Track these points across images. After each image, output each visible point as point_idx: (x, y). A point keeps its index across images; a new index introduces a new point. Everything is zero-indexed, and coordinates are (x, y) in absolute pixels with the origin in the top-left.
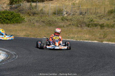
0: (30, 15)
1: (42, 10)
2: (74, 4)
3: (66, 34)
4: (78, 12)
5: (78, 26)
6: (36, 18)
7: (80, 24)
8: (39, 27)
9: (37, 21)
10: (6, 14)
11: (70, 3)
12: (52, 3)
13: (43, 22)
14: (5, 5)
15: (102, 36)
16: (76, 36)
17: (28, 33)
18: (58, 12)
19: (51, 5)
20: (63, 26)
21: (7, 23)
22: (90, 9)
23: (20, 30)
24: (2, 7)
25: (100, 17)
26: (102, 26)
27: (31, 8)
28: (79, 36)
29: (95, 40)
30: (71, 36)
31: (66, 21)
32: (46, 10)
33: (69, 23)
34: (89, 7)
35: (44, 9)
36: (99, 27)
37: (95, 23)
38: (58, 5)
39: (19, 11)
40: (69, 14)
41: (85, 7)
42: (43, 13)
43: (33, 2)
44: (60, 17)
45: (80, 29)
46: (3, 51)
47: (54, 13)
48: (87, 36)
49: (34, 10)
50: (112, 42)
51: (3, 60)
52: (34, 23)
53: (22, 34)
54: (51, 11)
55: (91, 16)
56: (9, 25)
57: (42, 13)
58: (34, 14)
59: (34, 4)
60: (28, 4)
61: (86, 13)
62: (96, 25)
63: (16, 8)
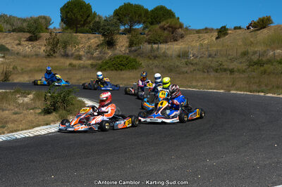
0: (151, 59)
1: (164, 53)
2: (201, 45)
3: (189, 82)
4: (207, 53)
5: (204, 72)
6: (156, 62)
7: (207, 69)
9: (157, 66)
10: (121, 59)
11: (198, 44)
12: (177, 44)
13: (163, 67)
14: (124, 48)
15: (231, 84)
16: (199, 84)
18: (183, 55)
19: (176, 46)
20: (186, 72)
21: (121, 70)
22: (221, 50)
24: (120, 51)
25: (232, 60)
26: (232, 71)
27: (152, 50)
28: (203, 84)
29: (222, 89)
30: (194, 84)
31: (191, 66)
32: (169, 53)
33: (194, 67)
34: (219, 48)
35: (167, 51)
36: (228, 72)
37: (225, 67)
38: (183, 46)
39: (139, 54)
40: (197, 57)
41: (215, 49)
42: (165, 57)
43: (155, 43)
44: (184, 61)
45: (206, 75)
47: (179, 56)
48: (213, 84)
49: (156, 53)
50: (241, 91)
52: (152, 69)
54: (175, 53)
55: (221, 59)
56: (123, 72)
57: (165, 55)
58: (155, 57)
59: (155, 46)
60: (149, 46)
61: (215, 55)
62: (225, 70)
63: (136, 51)
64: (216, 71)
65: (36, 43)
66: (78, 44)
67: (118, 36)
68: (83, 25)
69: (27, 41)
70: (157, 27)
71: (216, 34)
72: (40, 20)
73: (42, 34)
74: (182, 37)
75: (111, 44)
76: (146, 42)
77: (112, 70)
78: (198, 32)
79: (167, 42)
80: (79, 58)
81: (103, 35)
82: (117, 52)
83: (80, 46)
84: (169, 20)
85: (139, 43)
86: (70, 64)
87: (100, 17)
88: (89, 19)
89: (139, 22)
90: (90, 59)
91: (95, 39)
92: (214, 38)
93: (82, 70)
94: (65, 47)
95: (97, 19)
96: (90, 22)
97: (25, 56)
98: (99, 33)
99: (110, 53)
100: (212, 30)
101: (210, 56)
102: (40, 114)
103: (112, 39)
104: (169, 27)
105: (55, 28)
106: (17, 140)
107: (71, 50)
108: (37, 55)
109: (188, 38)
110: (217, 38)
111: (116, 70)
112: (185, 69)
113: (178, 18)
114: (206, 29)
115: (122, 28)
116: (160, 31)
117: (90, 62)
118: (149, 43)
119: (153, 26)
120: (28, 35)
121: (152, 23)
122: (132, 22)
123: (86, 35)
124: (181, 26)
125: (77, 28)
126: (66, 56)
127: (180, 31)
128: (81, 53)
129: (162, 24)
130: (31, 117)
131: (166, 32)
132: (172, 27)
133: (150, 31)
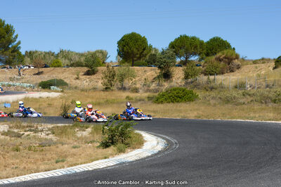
0: (207, 90)
1: (221, 83)
2: (259, 76)
3: (246, 113)
4: (264, 84)
5: (262, 103)
6: (213, 94)
7: (264, 100)
8: (215, 105)
9: (213, 98)
10: (177, 91)
11: (255, 75)
12: (233, 75)
13: (220, 98)
14: (179, 81)
16: (257, 115)
17: (201, 113)
18: (240, 86)
19: (232, 77)
20: (244, 103)
21: (178, 102)
22: (279, 80)
23: (191, 110)
24: (177, 83)
27: (209, 82)
28: (261, 115)
30: (252, 115)
31: (248, 97)
32: (226, 84)
33: (252, 98)
34: (277, 78)
35: (223, 82)
38: (240, 77)
39: (195, 86)
40: (254, 88)
41: (272, 79)
42: (222, 88)
43: (211, 75)
44: (240, 92)
45: (264, 105)
46: (163, 138)
47: (236, 87)
48: (271, 115)
49: (213, 84)
51: (160, 151)
52: (209, 101)
53: (194, 115)
54: (232, 85)
55: (279, 89)
56: (180, 104)
58: (212, 88)
59: (212, 77)
60: (205, 78)
61: (273, 85)
63: (192, 82)
64: (275, 101)
65: (93, 77)
66: (134, 77)
67: (174, 68)
68: (139, 58)
69: (85, 75)
70: (213, 58)
71: (273, 64)
72: (97, 54)
73: (99, 68)
74: (239, 67)
75: (167, 76)
76: (202, 73)
77: (169, 102)
78: (255, 62)
79: (223, 73)
80: (136, 90)
81: (160, 68)
82: (173, 84)
83: (137, 79)
84: (225, 51)
85: (195, 75)
86: (127, 97)
87: (156, 50)
88: (145, 52)
89: (195, 54)
90: (146, 91)
91: (152, 72)
92: (271, 68)
93: (139, 103)
94: (122, 80)
95: (153, 52)
96: (146, 55)
97: (82, 90)
98: (155, 66)
99: (166, 85)
100: (269, 60)
101: (267, 86)
102: (98, 147)
103: (168, 71)
104: (225, 58)
105: (111, 62)
106: (76, 174)
107: (127, 83)
108: (95, 89)
109: (244, 69)
110: (274, 68)
111: (173, 102)
112: (242, 101)
113: (234, 49)
114: (263, 59)
115: (178, 60)
116: (216, 63)
117: (147, 94)
118: (205, 75)
119: (209, 58)
120: (86, 69)
121: (207, 55)
122: (188, 54)
123: (142, 68)
124: (237, 57)
125: (133, 61)
126: (123, 89)
127: (236, 62)
128: (138, 86)
129: (218, 55)
130: (90, 151)
131: (222, 63)
132: (228, 58)
133: (206, 62)
